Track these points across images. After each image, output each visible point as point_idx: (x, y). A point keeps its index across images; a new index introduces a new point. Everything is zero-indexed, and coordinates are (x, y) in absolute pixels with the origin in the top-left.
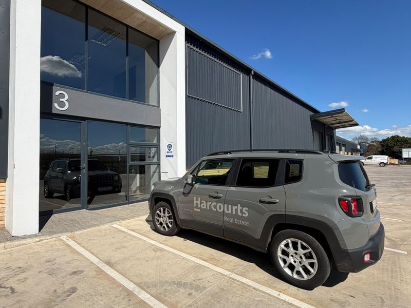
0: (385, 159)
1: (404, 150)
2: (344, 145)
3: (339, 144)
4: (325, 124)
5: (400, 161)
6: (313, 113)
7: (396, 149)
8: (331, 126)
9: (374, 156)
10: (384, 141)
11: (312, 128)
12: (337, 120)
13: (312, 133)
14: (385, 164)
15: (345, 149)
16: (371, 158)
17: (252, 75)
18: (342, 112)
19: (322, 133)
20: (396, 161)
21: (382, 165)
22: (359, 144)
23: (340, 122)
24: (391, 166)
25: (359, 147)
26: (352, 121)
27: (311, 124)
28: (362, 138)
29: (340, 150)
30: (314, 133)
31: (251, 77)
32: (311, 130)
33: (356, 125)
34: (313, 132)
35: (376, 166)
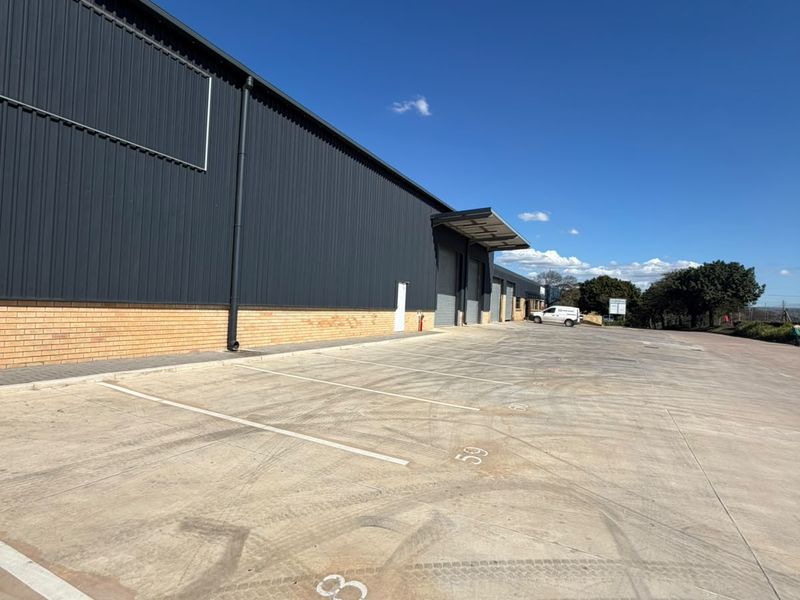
0: (573, 313)
1: (612, 300)
2: (512, 284)
3: (500, 281)
4: (468, 239)
5: (605, 319)
6: (438, 212)
7: (602, 298)
8: (480, 243)
9: (557, 308)
10: (587, 283)
11: (434, 242)
12: (486, 231)
13: (434, 253)
14: (573, 323)
15: (514, 292)
16: (552, 311)
17: (248, 87)
18: (487, 216)
19: (461, 256)
20: (598, 319)
21: (568, 323)
22: (546, 287)
23: (494, 238)
24: (583, 327)
25: (543, 291)
26: (512, 237)
27: (433, 234)
28: (552, 275)
29: (503, 292)
30: (440, 252)
31: (247, 92)
32: (433, 245)
33: (525, 246)
34: (436, 249)
35: (559, 324)
